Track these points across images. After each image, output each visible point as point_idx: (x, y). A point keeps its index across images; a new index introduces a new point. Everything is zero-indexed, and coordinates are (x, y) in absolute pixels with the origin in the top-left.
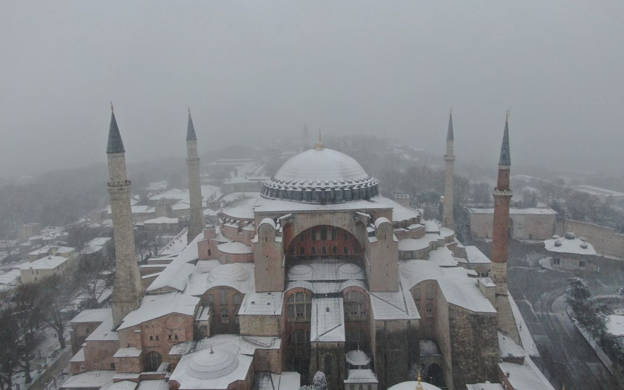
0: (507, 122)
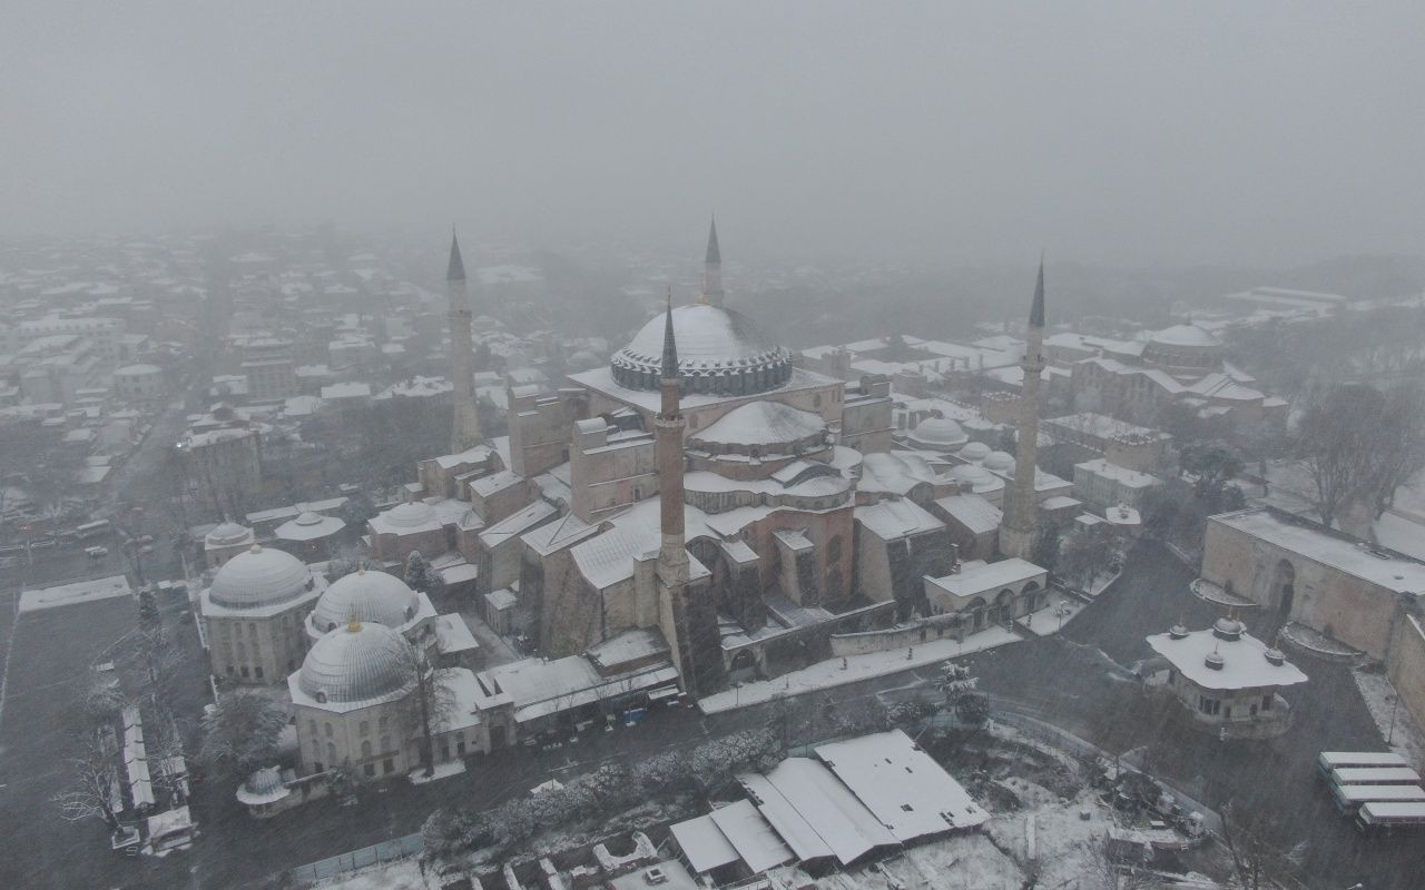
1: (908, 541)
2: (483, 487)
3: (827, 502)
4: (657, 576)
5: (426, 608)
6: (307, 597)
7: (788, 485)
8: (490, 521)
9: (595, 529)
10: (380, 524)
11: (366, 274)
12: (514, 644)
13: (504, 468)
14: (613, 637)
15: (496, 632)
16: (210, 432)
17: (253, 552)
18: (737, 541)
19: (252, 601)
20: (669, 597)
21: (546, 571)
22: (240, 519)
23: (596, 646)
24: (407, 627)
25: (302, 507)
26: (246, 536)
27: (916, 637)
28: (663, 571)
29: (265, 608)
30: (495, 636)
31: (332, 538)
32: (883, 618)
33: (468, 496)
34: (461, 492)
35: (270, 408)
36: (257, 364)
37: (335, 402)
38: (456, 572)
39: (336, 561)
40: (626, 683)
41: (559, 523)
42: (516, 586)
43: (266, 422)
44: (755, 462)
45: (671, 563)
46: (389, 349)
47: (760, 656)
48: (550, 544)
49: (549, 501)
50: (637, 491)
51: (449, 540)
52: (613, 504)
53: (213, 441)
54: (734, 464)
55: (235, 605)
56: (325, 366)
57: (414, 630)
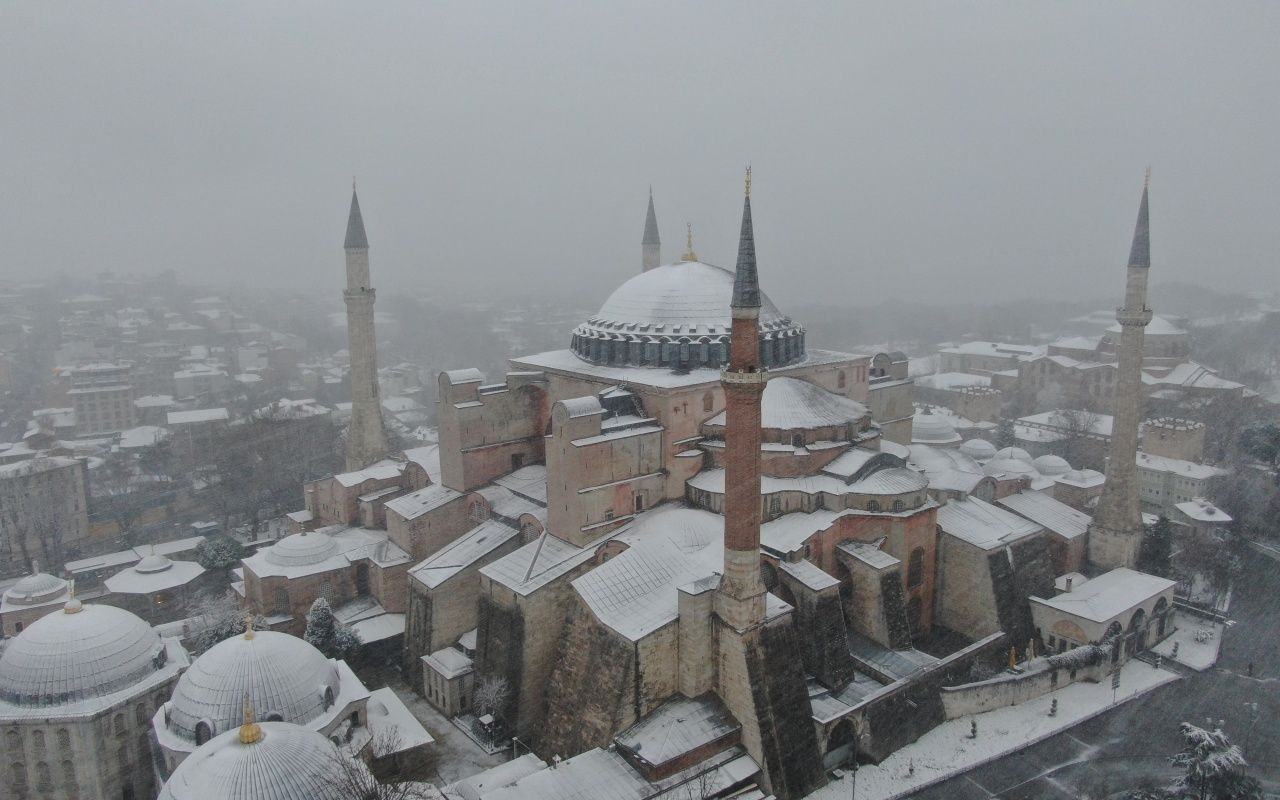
0: (747, 199)
1: (1009, 552)
2: (406, 506)
3: (908, 501)
4: (714, 617)
5: (352, 687)
6: (157, 678)
7: (850, 480)
8: (418, 554)
9: (591, 554)
10: (261, 564)
11: (213, 314)
12: (475, 731)
13: (428, 483)
14: (651, 714)
15: (440, 712)
16: (21, 462)
17: (69, 612)
18: (800, 560)
19: (62, 691)
20: (742, 648)
21: (527, 619)
22: (54, 567)
23: (628, 731)
24: (326, 719)
25: (143, 551)
26: (63, 591)
27: (1046, 683)
28: (726, 607)
29: (86, 702)
30: (442, 719)
31: (187, 589)
32: (998, 658)
33: (380, 524)
34: (369, 518)
35: (103, 441)
36: (85, 391)
37: (184, 429)
38: (374, 627)
39: (196, 619)
40: (696, 784)
41: (530, 548)
42: (470, 641)
43: (97, 456)
44: (800, 452)
45: (744, 595)
46: (244, 378)
47: (862, 728)
48: (528, 578)
49: (508, 521)
50: (639, 499)
51: (357, 582)
52: (610, 517)
53: (23, 472)
54: (773, 456)
55: (34, 700)
56: (171, 397)
57: (337, 724)
